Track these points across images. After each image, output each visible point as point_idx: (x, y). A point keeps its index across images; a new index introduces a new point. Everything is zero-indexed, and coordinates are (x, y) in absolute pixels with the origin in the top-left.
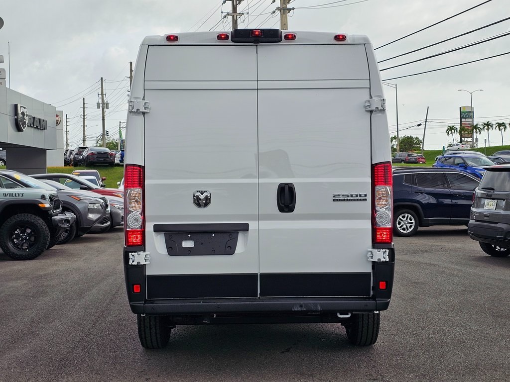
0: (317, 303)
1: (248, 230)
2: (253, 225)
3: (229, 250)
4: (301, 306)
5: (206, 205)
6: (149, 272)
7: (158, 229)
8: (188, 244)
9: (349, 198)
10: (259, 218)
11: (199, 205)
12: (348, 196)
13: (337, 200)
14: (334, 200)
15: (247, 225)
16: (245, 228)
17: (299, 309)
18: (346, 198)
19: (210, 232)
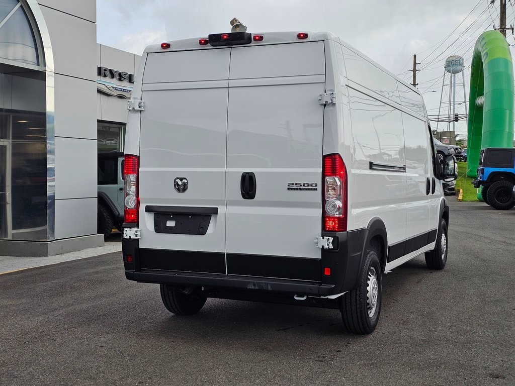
0: (268, 284)
1: (217, 214)
2: (221, 210)
3: (202, 231)
4: (254, 285)
5: (184, 190)
6: (141, 246)
7: (148, 209)
8: (171, 224)
9: (301, 187)
10: (227, 203)
11: (179, 190)
12: (301, 185)
13: (291, 189)
14: (288, 189)
15: (217, 209)
17: (253, 287)
18: (299, 188)
19: (188, 214)
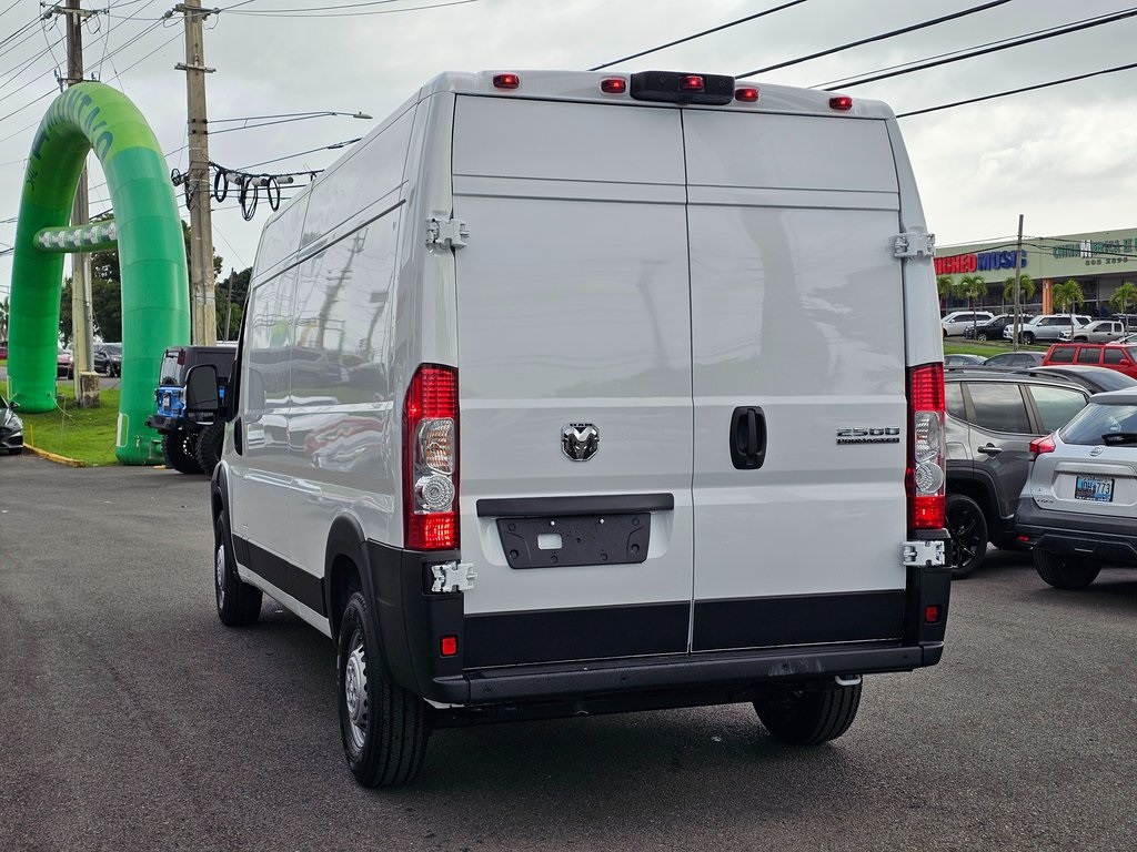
0: (815, 658)
1: (672, 508)
2: (681, 498)
3: (635, 552)
4: (785, 666)
5: (587, 455)
6: (470, 608)
7: (485, 510)
8: (548, 542)
9: (867, 437)
10: (692, 482)
11: (573, 455)
12: (866, 434)
13: (845, 442)
14: (839, 442)
15: (670, 497)
16: (666, 503)
17: (782, 672)
18: (861, 438)
19: (596, 515)
